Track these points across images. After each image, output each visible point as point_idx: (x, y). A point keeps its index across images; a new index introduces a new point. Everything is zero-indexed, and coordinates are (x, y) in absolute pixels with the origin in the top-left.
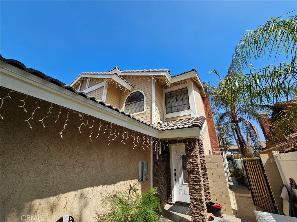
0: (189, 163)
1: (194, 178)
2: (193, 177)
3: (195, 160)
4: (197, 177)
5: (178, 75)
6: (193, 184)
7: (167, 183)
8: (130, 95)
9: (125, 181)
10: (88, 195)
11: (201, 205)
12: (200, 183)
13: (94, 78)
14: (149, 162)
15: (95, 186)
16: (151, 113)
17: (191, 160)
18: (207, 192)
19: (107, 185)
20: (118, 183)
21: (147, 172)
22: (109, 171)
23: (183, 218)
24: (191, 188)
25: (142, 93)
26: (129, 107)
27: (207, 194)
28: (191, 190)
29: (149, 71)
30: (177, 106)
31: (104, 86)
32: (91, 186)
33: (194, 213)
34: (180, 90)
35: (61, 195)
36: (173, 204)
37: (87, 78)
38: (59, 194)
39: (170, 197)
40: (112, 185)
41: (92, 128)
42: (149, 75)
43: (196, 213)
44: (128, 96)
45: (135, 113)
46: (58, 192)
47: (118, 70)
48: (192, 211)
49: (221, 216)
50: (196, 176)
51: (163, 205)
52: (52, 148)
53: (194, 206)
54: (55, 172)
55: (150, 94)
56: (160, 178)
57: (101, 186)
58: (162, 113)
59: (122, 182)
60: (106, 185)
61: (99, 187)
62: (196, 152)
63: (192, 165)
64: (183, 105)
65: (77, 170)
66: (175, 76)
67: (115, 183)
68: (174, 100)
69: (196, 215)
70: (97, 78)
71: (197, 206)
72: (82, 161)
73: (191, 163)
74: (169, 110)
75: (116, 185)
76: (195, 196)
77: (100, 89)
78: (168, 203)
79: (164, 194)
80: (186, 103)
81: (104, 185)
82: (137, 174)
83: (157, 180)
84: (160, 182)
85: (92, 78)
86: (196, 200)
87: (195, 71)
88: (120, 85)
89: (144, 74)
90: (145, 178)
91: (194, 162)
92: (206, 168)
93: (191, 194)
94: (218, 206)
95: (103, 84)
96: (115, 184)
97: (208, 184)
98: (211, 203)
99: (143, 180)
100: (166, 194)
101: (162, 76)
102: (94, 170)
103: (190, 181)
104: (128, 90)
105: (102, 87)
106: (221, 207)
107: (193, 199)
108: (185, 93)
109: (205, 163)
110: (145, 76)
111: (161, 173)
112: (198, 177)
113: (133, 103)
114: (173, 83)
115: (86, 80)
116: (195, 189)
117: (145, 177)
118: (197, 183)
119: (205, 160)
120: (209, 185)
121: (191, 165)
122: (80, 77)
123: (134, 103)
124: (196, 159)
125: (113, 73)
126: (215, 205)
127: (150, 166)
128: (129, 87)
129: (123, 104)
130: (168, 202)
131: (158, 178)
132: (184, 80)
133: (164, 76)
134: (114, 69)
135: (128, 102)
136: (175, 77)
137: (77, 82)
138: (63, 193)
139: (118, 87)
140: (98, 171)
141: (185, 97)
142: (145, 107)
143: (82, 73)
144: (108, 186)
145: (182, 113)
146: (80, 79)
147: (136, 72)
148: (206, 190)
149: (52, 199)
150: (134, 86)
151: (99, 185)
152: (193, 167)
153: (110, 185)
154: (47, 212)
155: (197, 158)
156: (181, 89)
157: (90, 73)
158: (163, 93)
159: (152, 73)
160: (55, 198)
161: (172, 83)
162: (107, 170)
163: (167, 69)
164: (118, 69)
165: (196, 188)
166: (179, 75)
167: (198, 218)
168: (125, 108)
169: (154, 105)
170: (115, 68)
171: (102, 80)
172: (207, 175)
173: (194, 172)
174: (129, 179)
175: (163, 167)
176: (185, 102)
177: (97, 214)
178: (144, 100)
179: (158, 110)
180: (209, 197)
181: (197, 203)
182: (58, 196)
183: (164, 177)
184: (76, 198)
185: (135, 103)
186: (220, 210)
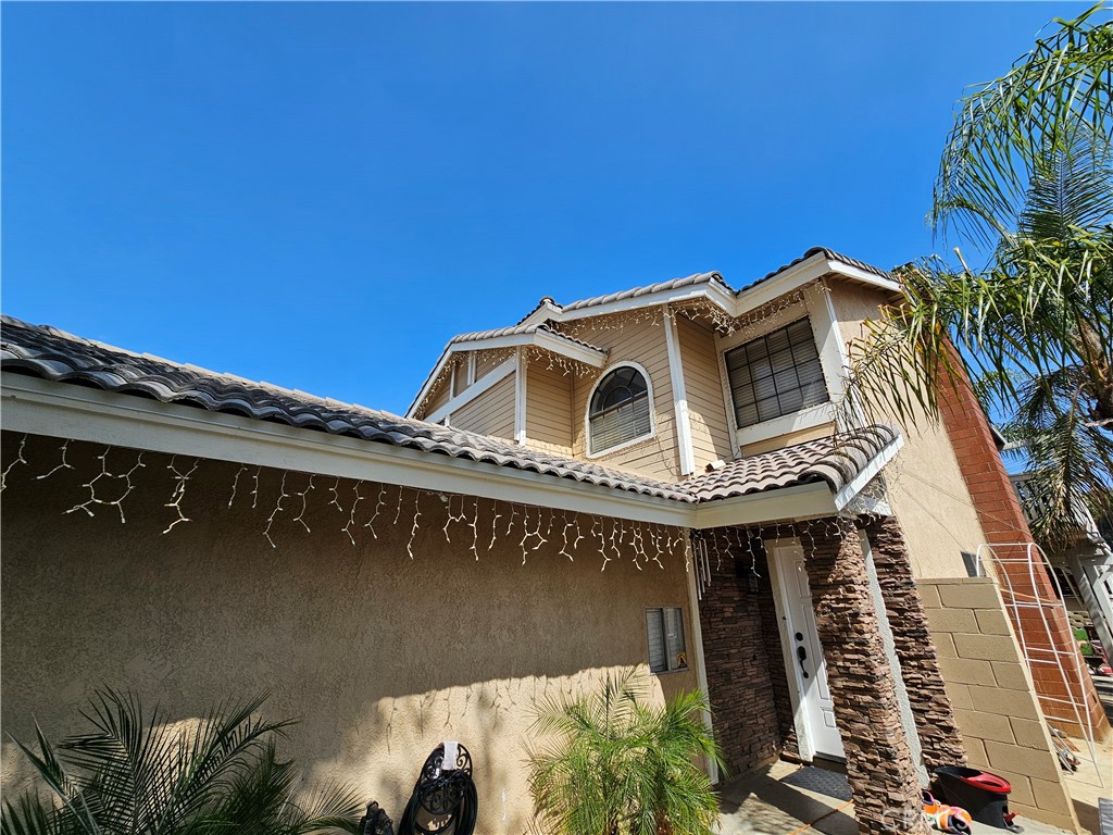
0: (826, 609)
1: (848, 664)
2: (845, 660)
3: (846, 600)
4: (860, 662)
5: (756, 284)
6: (845, 688)
7: (773, 685)
8: (602, 382)
9: (604, 669)
10: (499, 698)
11: (885, 764)
12: (874, 683)
13: (485, 350)
14: (685, 608)
15: (515, 677)
16: (675, 437)
17: (831, 600)
18: (941, 727)
19: (548, 676)
20: (580, 672)
21: (681, 643)
22: (549, 637)
23: (837, 810)
24: (841, 702)
25: (636, 371)
26: (602, 423)
27: (943, 735)
28: (842, 710)
29: (650, 292)
30: (777, 395)
31: (515, 371)
32: (504, 674)
33: (859, 792)
34: (779, 330)
35: (434, 691)
36: (806, 764)
37: (466, 352)
38: (429, 690)
39: (790, 736)
40: (564, 678)
41: (473, 525)
42: (651, 304)
43: (869, 794)
44: (596, 386)
45: (625, 440)
46: (427, 685)
47: (550, 306)
48: (853, 784)
49: (1011, 823)
50: (856, 657)
51: (765, 762)
52: (399, 578)
53: (861, 769)
54: (413, 635)
55: (665, 371)
56: (737, 664)
57: (531, 678)
58: (723, 427)
59: (593, 670)
60: (544, 677)
61: (524, 679)
62: (846, 569)
63: (838, 617)
64: (800, 387)
65: (462, 631)
66: (746, 289)
67: (571, 672)
68: (762, 370)
69: (868, 800)
70: (493, 349)
71: (869, 766)
72: (472, 608)
73: (833, 609)
74: (749, 413)
75: (576, 677)
76: (860, 731)
77: (507, 380)
78: (784, 758)
79: (761, 721)
80: (815, 379)
81: (538, 675)
82: (644, 648)
83: (727, 672)
84: (741, 680)
85: (480, 352)
86: (865, 745)
87: (822, 253)
88: (562, 356)
89: (633, 305)
90: (673, 661)
91: (842, 605)
92: (925, 631)
93: (844, 723)
94: (995, 784)
95: (513, 363)
96: (573, 674)
97: (942, 692)
98: (965, 768)
99: (667, 669)
100: (772, 725)
101: (696, 299)
102: (505, 632)
103: (837, 677)
104: (591, 367)
105: (510, 375)
106: (1006, 786)
107: (853, 740)
108: (799, 341)
109: (919, 611)
110: (640, 310)
111: (742, 646)
112: (864, 663)
113: (614, 409)
114: (745, 315)
115: (466, 359)
116: (856, 706)
117: (674, 658)
118: (861, 685)
119: (915, 598)
120: (947, 696)
121: (831, 617)
122: (449, 353)
123: (617, 408)
124: (851, 595)
125: (532, 324)
126: (979, 779)
127: (691, 622)
128: (592, 358)
129: (584, 414)
130: (784, 753)
131: (728, 666)
132: (783, 297)
133: (704, 298)
134: (539, 307)
135: (599, 408)
136: (749, 291)
137: (444, 369)
138: (439, 689)
139: (556, 365)
140: (515, 636)
141: (802, 355)
142: (654, 418)
143: (453, 339)
144: (551, 680)
145: (798, 419)
146: (450, 358)
147: (609, 302)
148: (935, 717)
149: (417, 700)
150: (610, 350)
151: (525, 676)
152: (840, 625)
153: (557, 676)
154: (410, 730)
155: (854, 591)
156: (786, 327)
157: (472, 337)
158: (718, 353)
159: (658, 296)
160: (422, 697)
161: (742, 316)
162: (541, 633)
163: (710, 274)
164: (553, 303)
165: (862, 704)
166: (760, 282)
167: (879, 810)
168: (591, 429)
169: (682, 406)
170: (542, 303)
171: (505, 353)
172: (933, 657)
173: (847, 643)
174: (618, 664)
175: (749, 626)
176: (807, 374)
177: (530, 754)
178: (646, 394)
179: (702, 421)
180: (953, 746)
181: (870, 757)
182: (427, 694)
183: (755, 663)
184: (470, 705)
185: (621, 406)
186: (1005, 798)
